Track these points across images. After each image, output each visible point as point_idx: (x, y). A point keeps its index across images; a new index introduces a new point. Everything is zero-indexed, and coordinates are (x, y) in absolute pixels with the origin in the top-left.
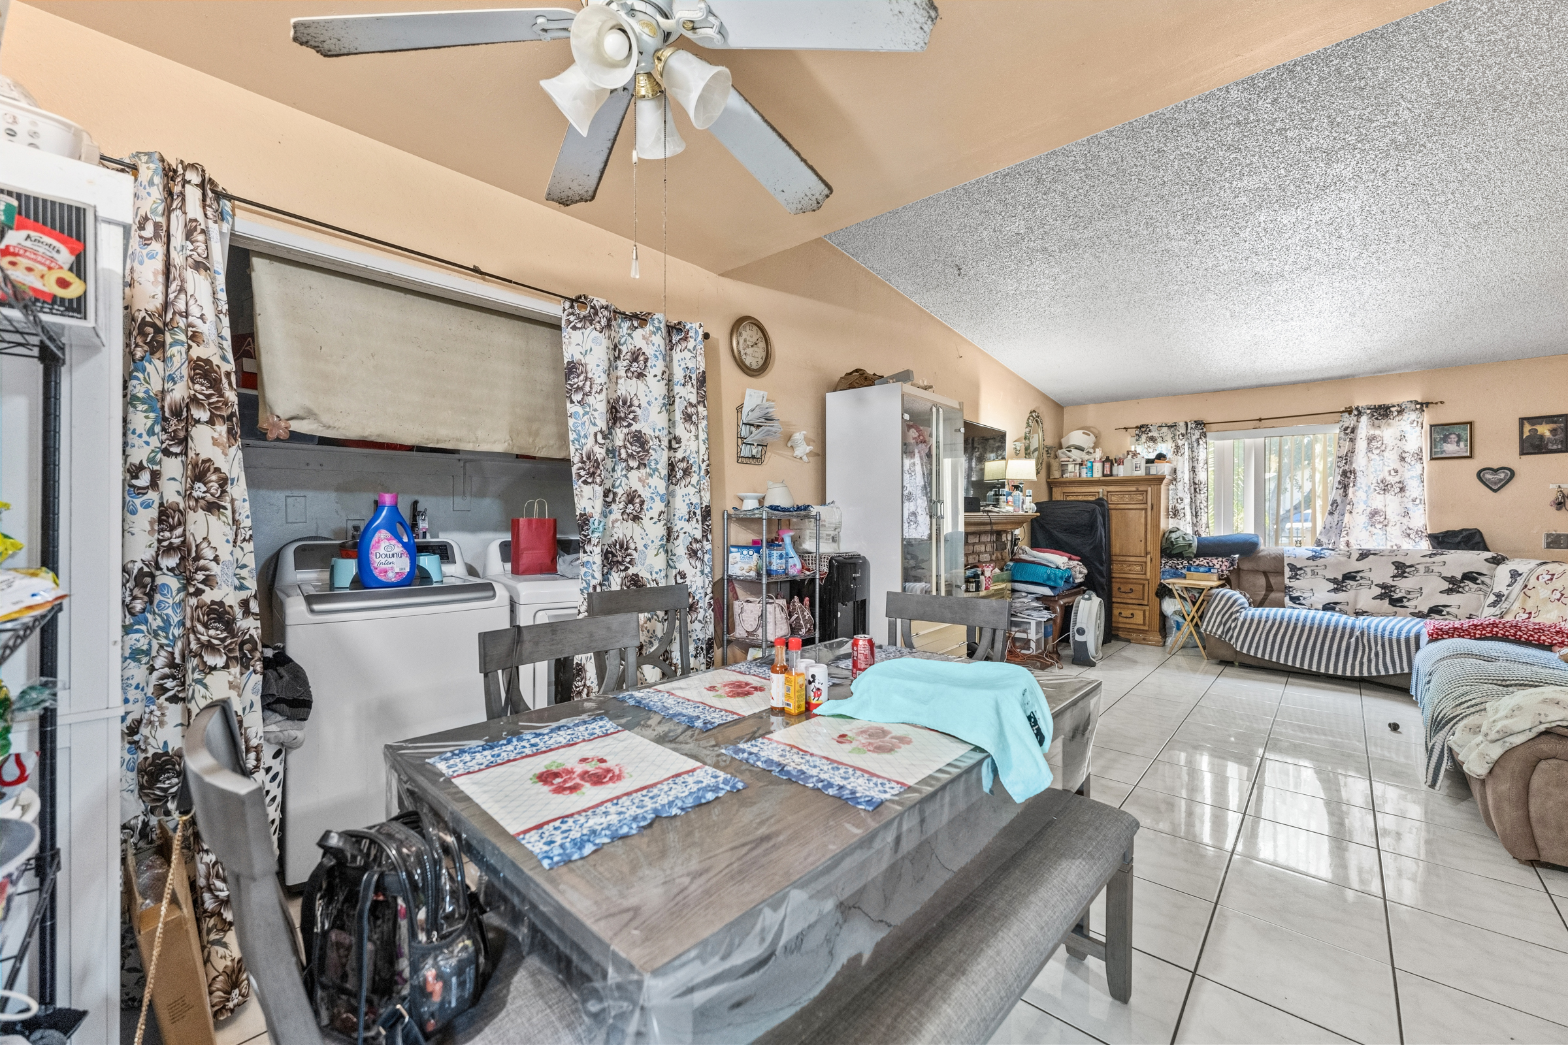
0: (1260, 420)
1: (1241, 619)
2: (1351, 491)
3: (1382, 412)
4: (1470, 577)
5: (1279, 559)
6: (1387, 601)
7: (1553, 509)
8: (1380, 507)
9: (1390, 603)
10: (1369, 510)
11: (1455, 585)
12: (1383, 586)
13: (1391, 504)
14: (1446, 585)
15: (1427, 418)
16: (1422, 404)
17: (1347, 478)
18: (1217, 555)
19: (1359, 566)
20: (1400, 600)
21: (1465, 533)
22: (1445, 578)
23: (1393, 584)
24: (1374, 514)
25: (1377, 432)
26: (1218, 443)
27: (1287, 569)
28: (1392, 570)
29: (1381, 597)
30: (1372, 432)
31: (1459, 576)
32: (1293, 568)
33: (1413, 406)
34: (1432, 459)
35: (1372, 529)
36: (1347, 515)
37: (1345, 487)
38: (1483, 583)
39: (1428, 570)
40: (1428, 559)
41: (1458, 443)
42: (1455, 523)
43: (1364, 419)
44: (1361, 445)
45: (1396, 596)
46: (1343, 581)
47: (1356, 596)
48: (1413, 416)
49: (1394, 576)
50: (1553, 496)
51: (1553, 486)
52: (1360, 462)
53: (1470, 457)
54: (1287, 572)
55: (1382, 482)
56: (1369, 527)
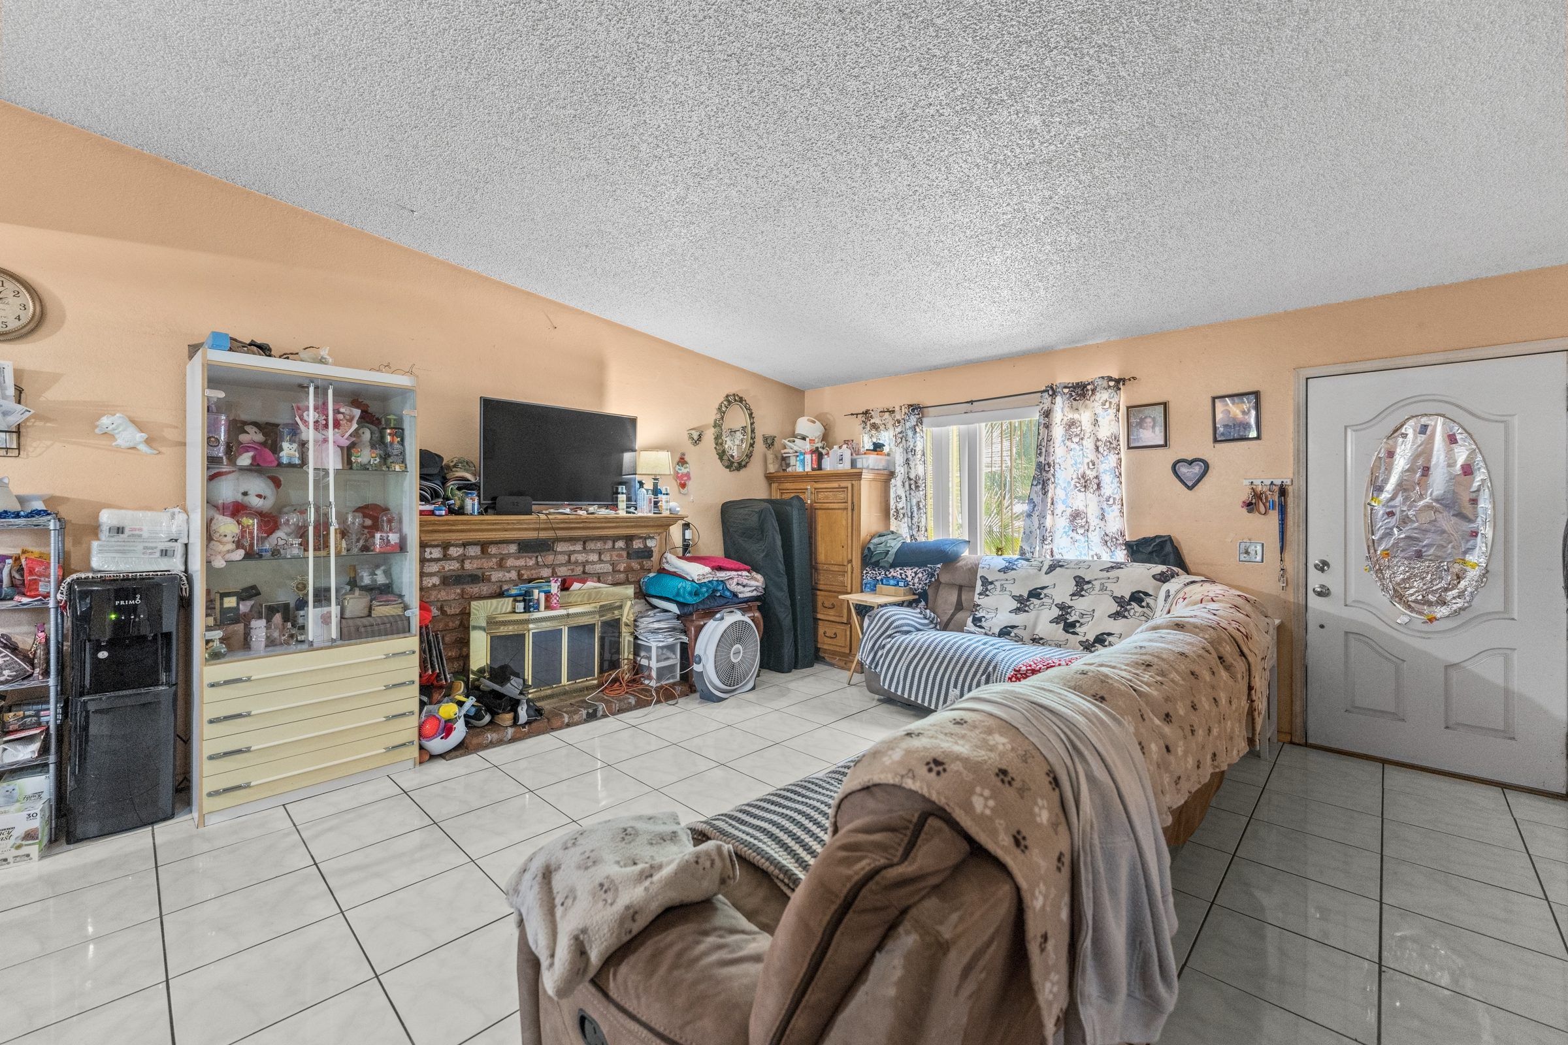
0: (972, 402)
1: (888, 646)
2: (1051, 487)
3: (1080, 391)
4: (1137, 597)
5: (973, 570)
6: (1062, 625)
7: (1244, 510)
8: (1082, 508)
9: (1064, 629)
10: (1069, 511)
11: (1122, 607)
12: (1062, 607)
13: (1087, 502)
14: (1115, 608)
15: (1123, 398)
16: (1118, 381)
18: (911, 565)
19: (1045, 580)
20: (1073, 625)
21: (1157, 541)
22: (1115, 598)
23: (1071, 603)
24: (1076, 515)
25: (1076, 416)
26: (936, 429)
27: (979, 583)
28: (1071, 587)
29: (1056, 621)
30: (1070, 416)
31: (1129, 596)
32: (986, 582)
33: (1105, 384)
34: (1129, 448)
35: (1074, 535)
36: (1049, 517)
37: (1044, 484)
38: (1148, 606)
39: (1103, 588)
40: (1105, 574)
41: (1153, 427)
42: (1150, 530)
43: (1059, 399)
44: (1058, 431)
45: (1071, 619)
46: (1028, 600)
47: (1037, 618)
48: (1103, 395)
49: (1073, 595)
50: (1246, 495)
51: (1247, 482)
52: (1059, 452)
53: (1165, 445)
54: (979, 588)
55: (1083, 477)
56: (1070, 532)
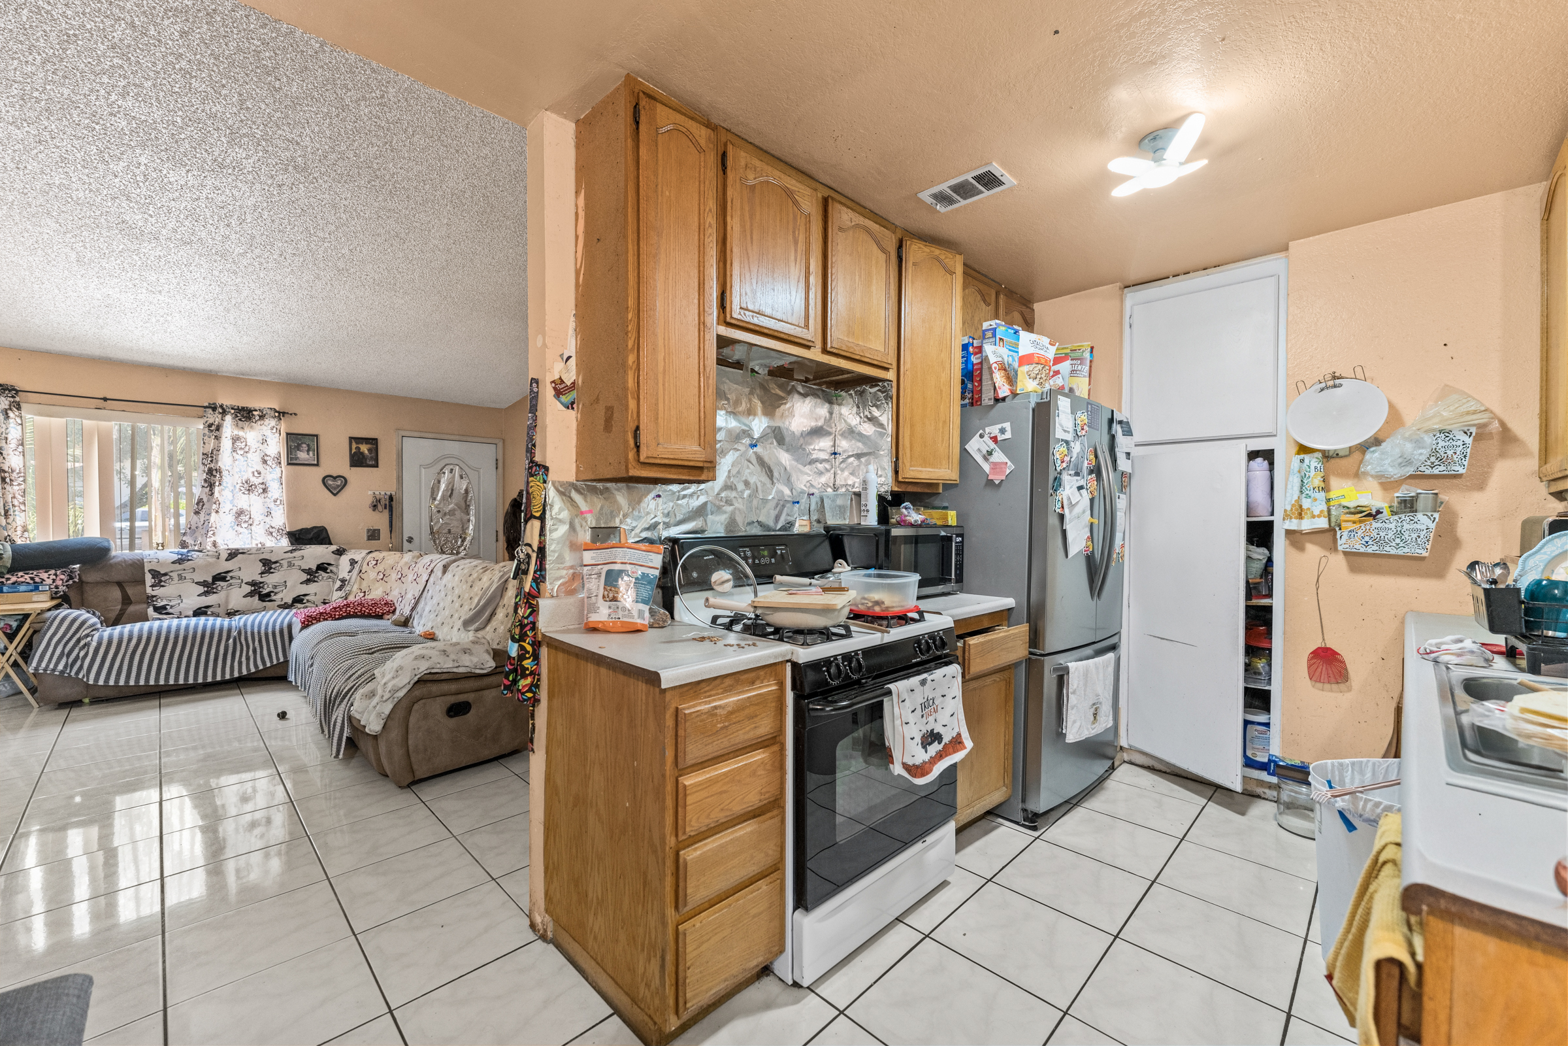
0: (105, 399)
1: (94, 644)
2: (217, 489)
3: (245, 415)
4: (322, 567)
5: (138, 565)
6: (257, 597)
7: (371, 510)
8: (245, 507)
9: (260, 599)
10: (235, 509)
11: (312, 575)
12: (253, 584)
13: (254, 504)
14: (305, 577)
15: (283, 427)
16: (279, 413)
17: (212, 477)
18: (47, 568)
19: (229, 566)
20: (268, 595)
21: (315, 531)
22: (303, 571)
23: (261, 580)
24: (240, 513)
25: (241, 433)
27: (148, 577)
28: (260, 567)
29: (250, 594)
30: (236, 432)
31: (314, 568)
32: (156, 574)
33: (272, 413)
34: (289, 464)
35: (239, 528)
36: (213, 514)
37: (212, 486)
38: (331, 571)
39: (290, 565)
40: (289, 555)
41: (308, 451)
42: (307, 522)
43: (228, 418)
44: (226, 444)
45: (265, 592)
46: (213, 583)
47: (227, 597)
48: (273, 422)
49: (262, 573)
50: (369, 500)
51: (370, 493)
52: (225, 460)
53: (317, 465)
54: (149, 580)
55: (246, 482)
56: (236, 526)
